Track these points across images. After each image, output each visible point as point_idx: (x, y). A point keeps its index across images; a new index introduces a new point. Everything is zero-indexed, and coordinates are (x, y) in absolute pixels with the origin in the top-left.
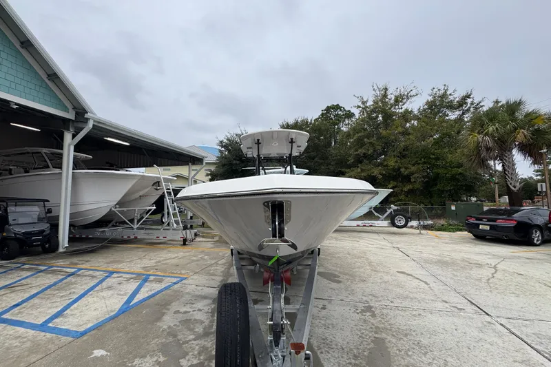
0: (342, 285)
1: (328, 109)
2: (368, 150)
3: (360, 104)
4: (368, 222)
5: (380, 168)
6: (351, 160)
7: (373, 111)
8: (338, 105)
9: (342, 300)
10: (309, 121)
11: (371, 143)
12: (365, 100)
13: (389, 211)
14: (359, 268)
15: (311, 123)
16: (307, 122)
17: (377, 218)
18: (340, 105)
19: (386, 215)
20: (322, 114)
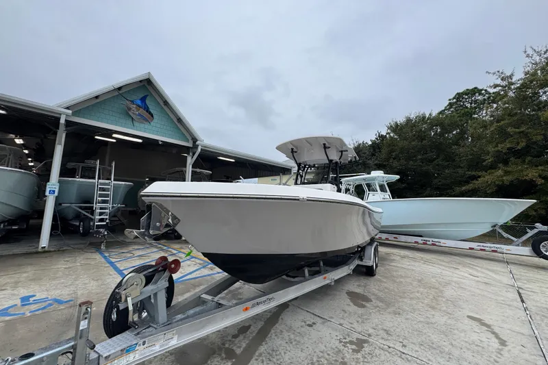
0: (360, 311)
1: (459, 96)
2: (518, 143)
3: (499, 82)
4: (489, 246)
5: (540, 168)
6: (489, 160)
7: (524, 86)
8: (476, 88)
9: (341, 325)
10: (427, 116)
11: (522, 132)
12: (508, 74)
13: (531, 233)
14: (411, 299)
15: (428, 119)
16: (424, 117)
17: (508, 242)
18: (480, 88)
19: (525, 238)
20: (451, 105)
